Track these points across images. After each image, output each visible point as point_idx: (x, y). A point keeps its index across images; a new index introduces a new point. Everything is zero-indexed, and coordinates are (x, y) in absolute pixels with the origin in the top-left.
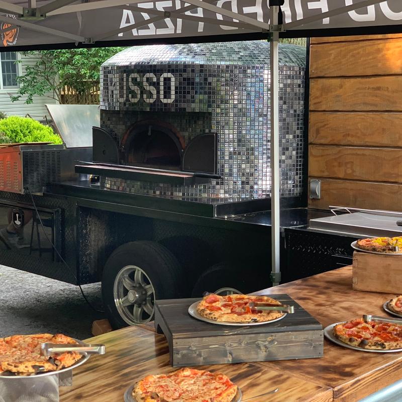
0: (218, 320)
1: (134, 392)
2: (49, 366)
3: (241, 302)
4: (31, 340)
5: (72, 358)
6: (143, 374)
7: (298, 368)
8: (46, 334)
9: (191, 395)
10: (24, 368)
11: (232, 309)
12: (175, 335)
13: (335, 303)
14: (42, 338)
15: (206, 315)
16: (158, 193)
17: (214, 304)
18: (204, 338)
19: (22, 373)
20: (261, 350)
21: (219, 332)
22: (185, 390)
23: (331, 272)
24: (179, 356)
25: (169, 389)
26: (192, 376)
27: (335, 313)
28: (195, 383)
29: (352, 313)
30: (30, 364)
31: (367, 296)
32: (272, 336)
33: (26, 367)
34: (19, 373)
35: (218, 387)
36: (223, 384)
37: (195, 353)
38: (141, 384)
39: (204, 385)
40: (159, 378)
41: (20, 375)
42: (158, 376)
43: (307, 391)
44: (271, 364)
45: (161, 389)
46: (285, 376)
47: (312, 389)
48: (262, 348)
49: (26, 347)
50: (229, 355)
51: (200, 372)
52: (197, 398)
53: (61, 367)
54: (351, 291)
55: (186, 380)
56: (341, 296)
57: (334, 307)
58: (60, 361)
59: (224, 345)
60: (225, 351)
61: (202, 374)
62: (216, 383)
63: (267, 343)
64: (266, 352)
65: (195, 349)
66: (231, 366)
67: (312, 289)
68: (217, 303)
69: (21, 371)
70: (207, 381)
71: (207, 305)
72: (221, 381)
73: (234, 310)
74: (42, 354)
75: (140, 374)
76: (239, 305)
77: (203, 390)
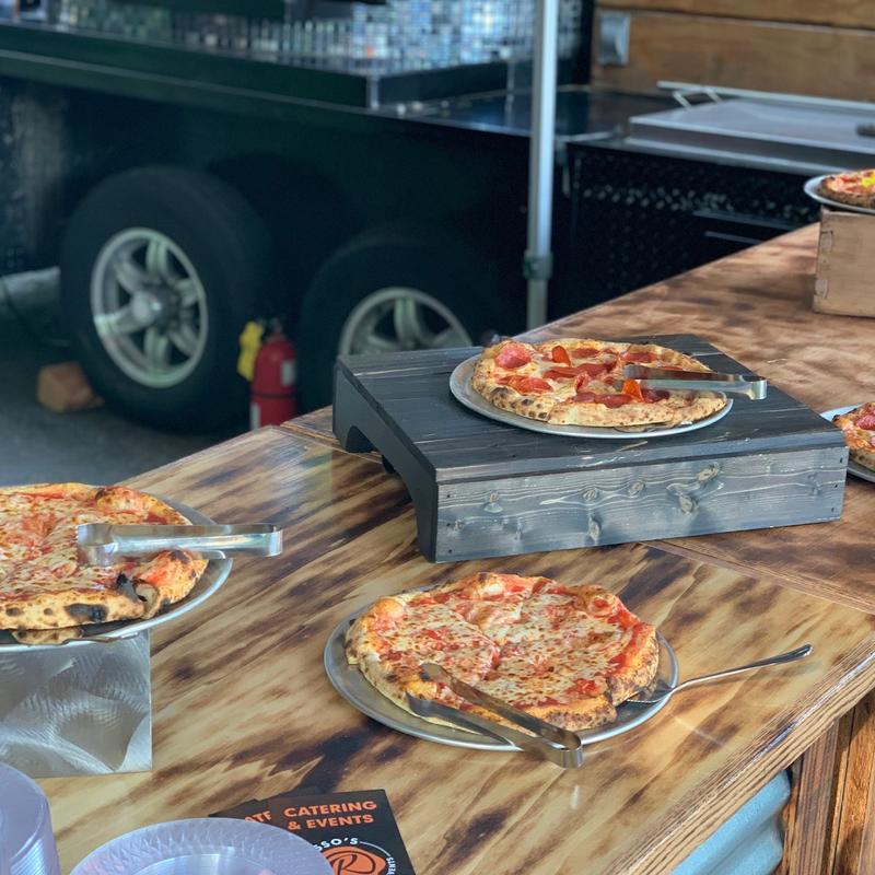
0: (554, 421)
1: (354, 653)
2: (122, 606)
3: (589, 361)
4: (28, 506)
5: (187, 574)
6: (353, 588)
7: (787, 557)
8: (70, 485)
9: (530, 660)
10: (42, 615)
11: (579, 385)
12: (443, 474)
13: (785, 352)
14: (60, 497)
15: (513, 405)
16: (211, 40)
17: (521, 371)
18: (527, 480)
19: (35, 631)
20: (679, 505)
21: (567, 461)
22: (503, 643)
23: (730, 260)
24: (454, 533)
25: (457, 640)
26: (508, 594)
27: (801, 382)
28: (524, 620)
29: (845, 381)
30: (58, 603)
31: (856, 328)
32: (712, 467)
33: (47, 612)
34: (23, 632)
35: (598, 630)
36: (612, 620)
37: (500, 521)
38: (370, 631)
39: (556, 627)
40: (412, 604)
41: (30, 638)
42: (408, 597)
43: (849, 633)
44: (707, 547)
45: (432, 643)
46: (764, 586)
47: (860, 626)
48: (684, 501)
49: (20, 532)
50: (592, 524)
51: (529, 583)
52: (551, 669)
53: (157, 606)
54: (809, 316)
55: (498, 612)
56: (792, 331)
57: (790, 364)
58: (152, 583)
59: (580, 497)
60: (583, 513)
61: (537, 589)
62: (590, 618)
63: (697, 487)
64: (692, 511)
65: (499, 510)
66: (598, 555)
67: (704, 311)
68: (529, 366)
69: (30, 625)
70: (561, 613)
71: (503, 373)
72: (603, 613)
73: (585, 389)
74: (82, 559)
75: (344, 587)
76: (594, 372)
77: (558, 642)
